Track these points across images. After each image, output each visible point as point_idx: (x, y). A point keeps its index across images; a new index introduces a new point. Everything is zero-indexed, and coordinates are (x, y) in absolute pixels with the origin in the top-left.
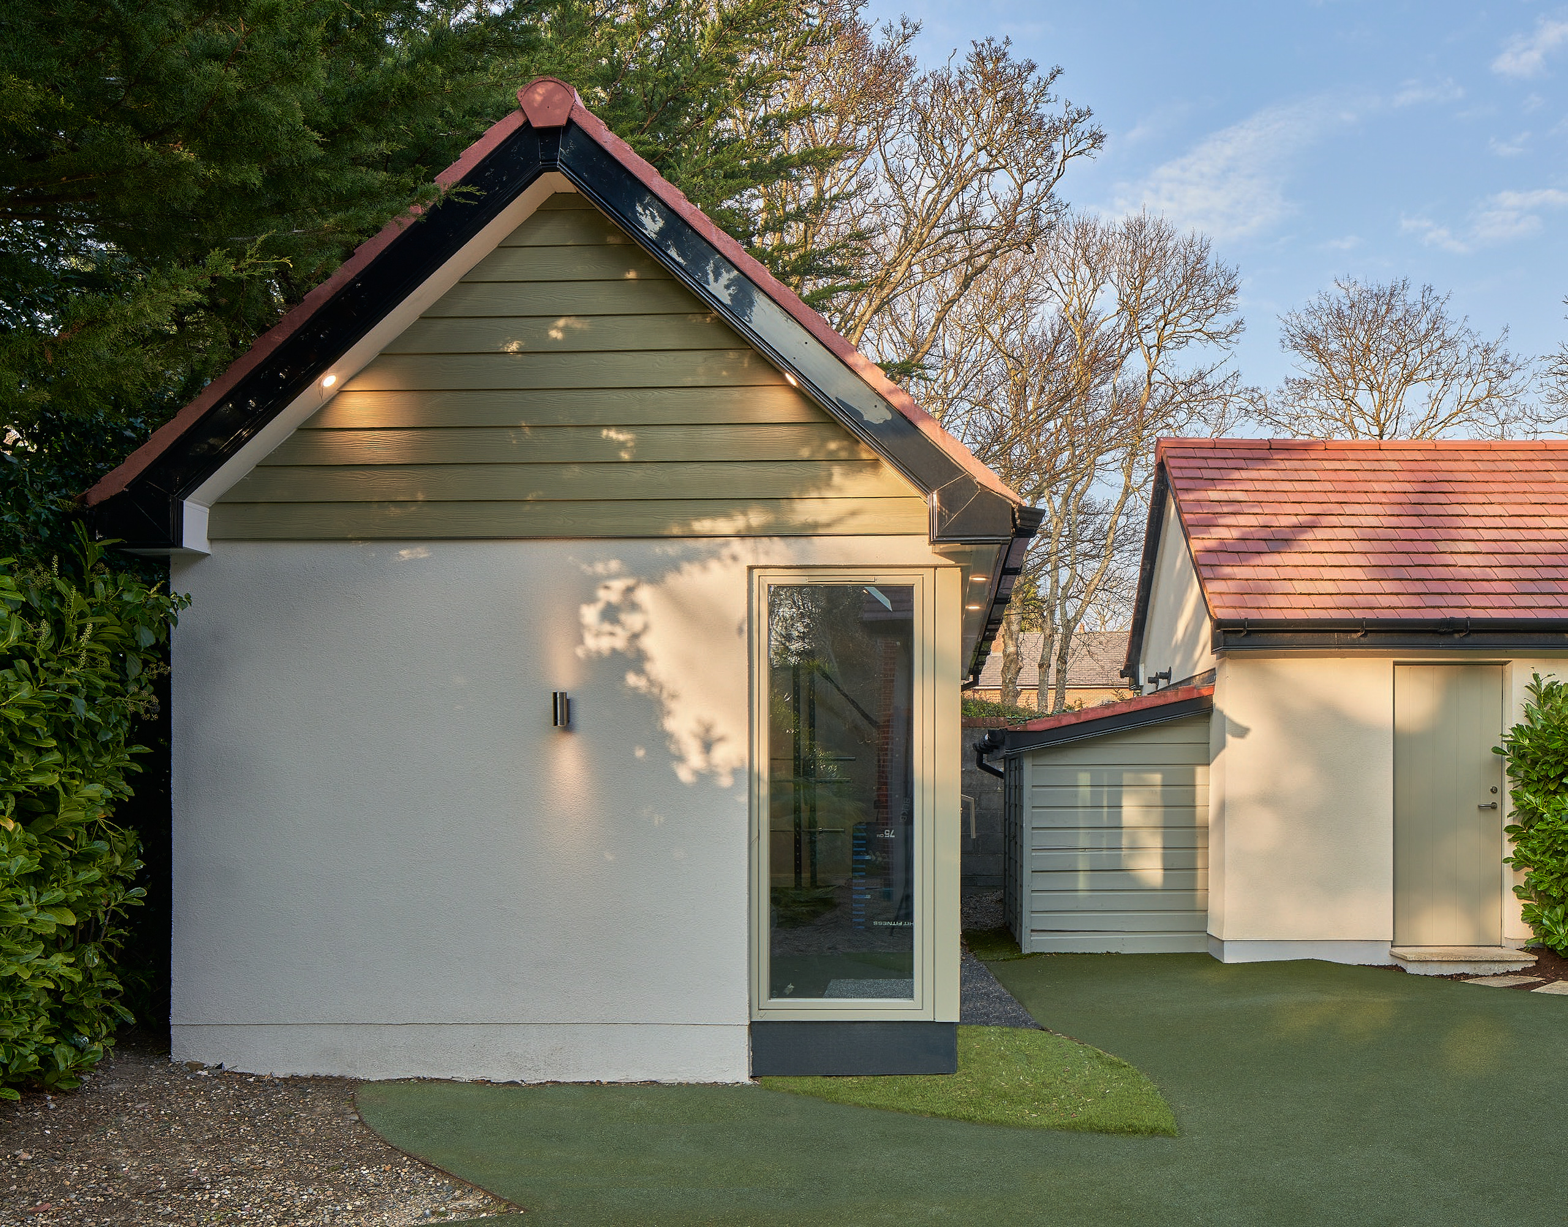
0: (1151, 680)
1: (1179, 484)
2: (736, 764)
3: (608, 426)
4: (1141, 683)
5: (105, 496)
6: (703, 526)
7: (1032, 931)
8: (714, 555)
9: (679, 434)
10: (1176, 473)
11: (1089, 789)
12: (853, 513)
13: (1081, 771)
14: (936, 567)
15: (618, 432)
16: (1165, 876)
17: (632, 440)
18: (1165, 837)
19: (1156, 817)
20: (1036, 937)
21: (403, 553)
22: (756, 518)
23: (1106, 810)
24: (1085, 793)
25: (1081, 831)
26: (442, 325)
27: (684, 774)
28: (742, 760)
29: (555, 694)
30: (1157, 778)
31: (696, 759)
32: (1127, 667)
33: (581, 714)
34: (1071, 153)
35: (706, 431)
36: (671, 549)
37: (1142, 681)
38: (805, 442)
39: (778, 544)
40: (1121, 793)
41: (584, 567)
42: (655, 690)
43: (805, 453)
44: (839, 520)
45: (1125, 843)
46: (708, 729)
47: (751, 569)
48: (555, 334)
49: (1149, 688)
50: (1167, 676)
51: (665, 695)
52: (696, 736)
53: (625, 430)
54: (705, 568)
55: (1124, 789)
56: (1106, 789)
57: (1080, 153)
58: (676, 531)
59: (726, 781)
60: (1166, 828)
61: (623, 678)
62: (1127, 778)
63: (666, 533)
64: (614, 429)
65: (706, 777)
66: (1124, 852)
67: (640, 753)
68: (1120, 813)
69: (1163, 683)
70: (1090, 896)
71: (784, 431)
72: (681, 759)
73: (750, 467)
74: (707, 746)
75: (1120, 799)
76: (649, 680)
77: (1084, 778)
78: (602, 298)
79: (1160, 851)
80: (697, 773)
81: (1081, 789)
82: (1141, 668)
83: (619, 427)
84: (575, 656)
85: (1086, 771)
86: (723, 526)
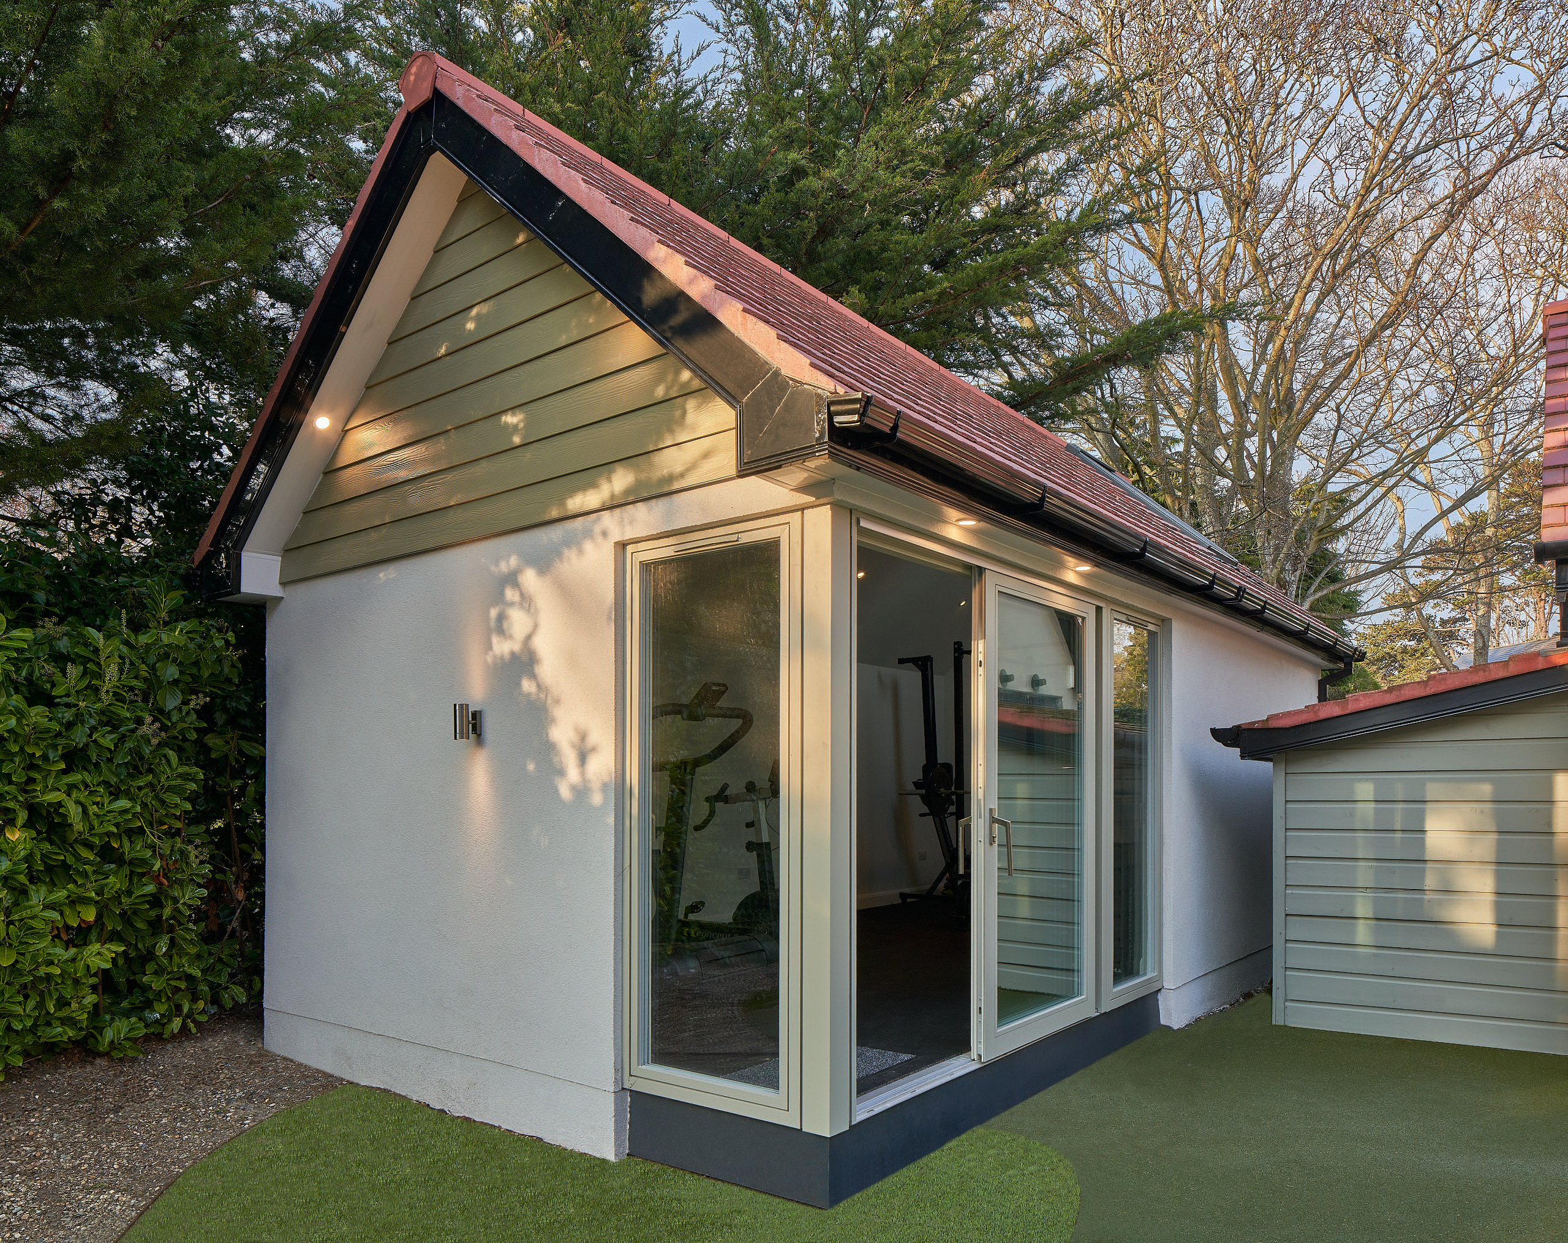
1: (1554, 360)
2: (606, 778)
3: (505, 412)
5: (201, 556)
6: (577, 502)
8: (588, 534)
10: (1553, 346)
11: (1373, 805)
12: (706, 456)
13: (1360, 780)
14: (801, 509)
15: (514, 415)
16: (1498, 935)
17: (521, 421)
18: (1499, 877)
19: (1486, 847)
20: (1290, 1006)
21: (381, 575)
22: (621, 480)
23: (1400, 836)
24: (1366, 812)
25: (1361, 863)
27: (565, 792)
28: (610, 774)
29: (454, 705)
30: (1486, 790)
31: (573, 774)
36: (554, 534)
38: (659, 379)
39: (640, 511)
40: (1423, 811)
41: (493, 568)
42: (542, 696)
43: (660, 392)
44: (692, 467)
45: (1430, 881)
46: (583, 737)
47: (622, 546)
48: (470, 326)
51: (549, 701)
52: (573, 746)
53: (517, 411)
54: (581, 551)
55: (1428, 806)
56: (1401, 806)
58: (555, 513)
59: (597, 799)
60: (1501, 863)
61: (518, 685)
62: (1433, 789)
63: (547, 518)
64: (510, 413)
65: (581, 792)
66: (1428, 896)
67: (531, 767)
68: (1423, 840)
70: (1375, 955)
71: (642, 372)
72: (561, 773)
74: (583, 758)
75: (1422, 820)
76: (539, 686)
77: (1365, 790)
79: (1491, 898)
80: (573, 788)
81: (1360, 805)
83: (513, 409)
84: (485, 661)
85: (1367, 780)
86: (590, 499)
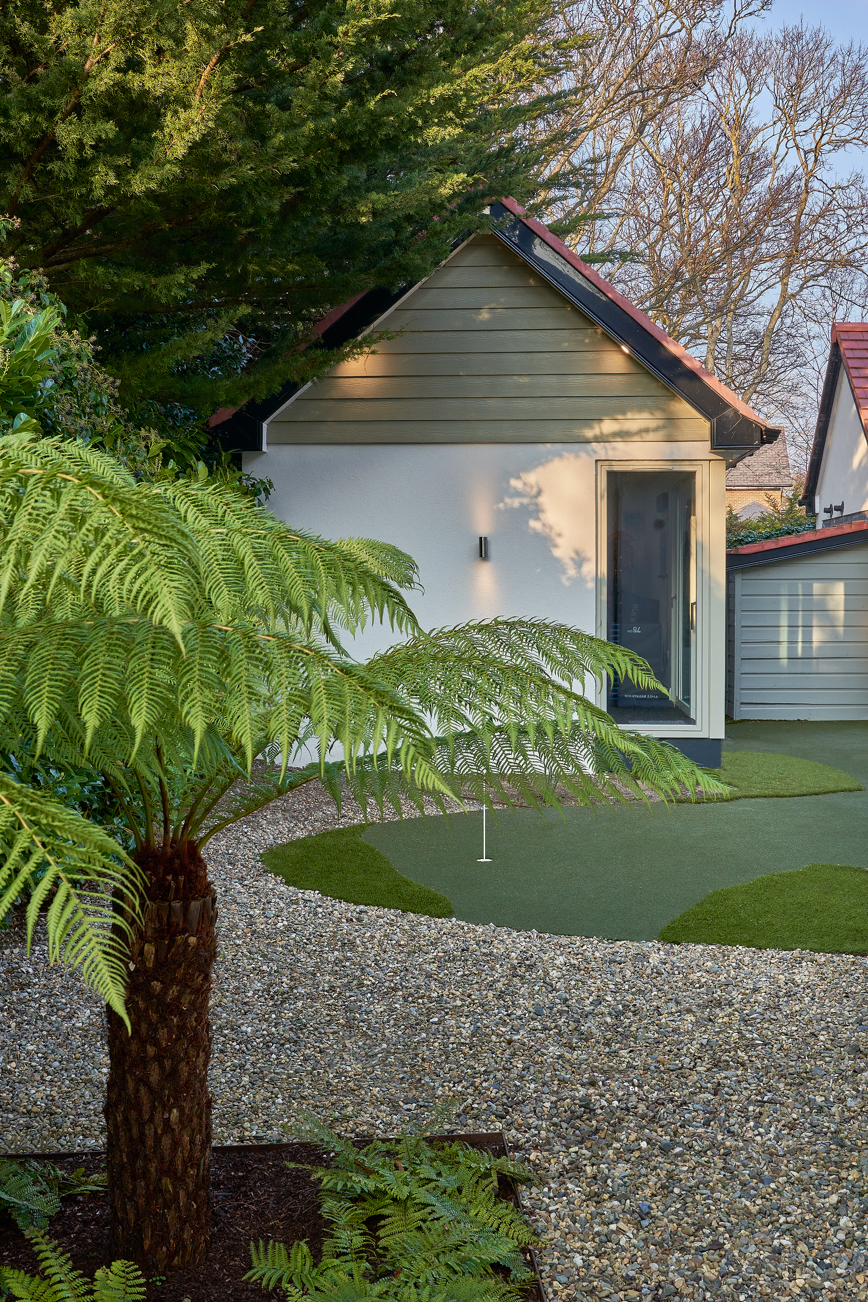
0: (826, 511)
1: (851, 363)
4: (817, 511)
5: (219, 421)
7: (742, 703)
9: (553, 379)
10: (849, 354)
12: (660, 428)
14: (710, 460)
20: (745, 708)
23: (801, 613)
26: (409, 314)
27: (564, 580)
29: (481, 538)
31: (572, 572)
32: (805, 498)
33: (493, 549)
34: (742, 15)
35: (570, 378)
37: (818, 509)
42: (548, 531)
47: (597, 461)
49: (824, 516)
50: (840, 509)
51: (554, 534)
57: (751, 14)
60: (846, 626)
61: (527, 523)
66: (814, 645)
69: (836, 514)
71: (619, 378)
73: (598, 400)
78: (505, 298)
82: (817, 499)
